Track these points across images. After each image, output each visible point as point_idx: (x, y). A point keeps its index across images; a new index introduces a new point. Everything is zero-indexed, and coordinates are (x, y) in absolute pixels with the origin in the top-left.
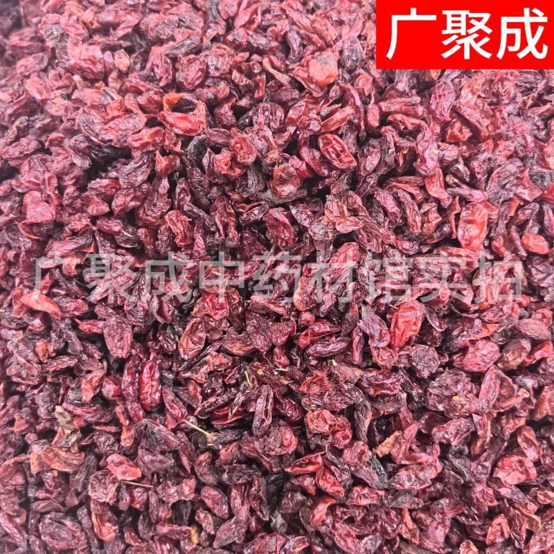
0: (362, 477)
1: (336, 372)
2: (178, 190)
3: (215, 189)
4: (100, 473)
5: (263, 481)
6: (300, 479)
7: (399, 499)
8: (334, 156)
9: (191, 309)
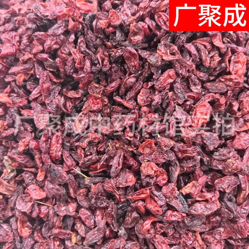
0: (173, 205)
1: (159, 141)
2: (79, 41)
3: (98, 40)
4: (24, 195)
5: (115, 206)
6: (136, 203)
7: (195, 222)
8: (162, 23)
9: (82, 107)
